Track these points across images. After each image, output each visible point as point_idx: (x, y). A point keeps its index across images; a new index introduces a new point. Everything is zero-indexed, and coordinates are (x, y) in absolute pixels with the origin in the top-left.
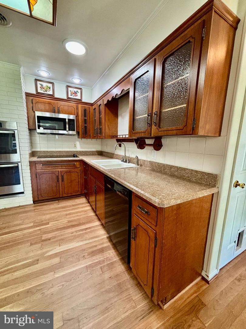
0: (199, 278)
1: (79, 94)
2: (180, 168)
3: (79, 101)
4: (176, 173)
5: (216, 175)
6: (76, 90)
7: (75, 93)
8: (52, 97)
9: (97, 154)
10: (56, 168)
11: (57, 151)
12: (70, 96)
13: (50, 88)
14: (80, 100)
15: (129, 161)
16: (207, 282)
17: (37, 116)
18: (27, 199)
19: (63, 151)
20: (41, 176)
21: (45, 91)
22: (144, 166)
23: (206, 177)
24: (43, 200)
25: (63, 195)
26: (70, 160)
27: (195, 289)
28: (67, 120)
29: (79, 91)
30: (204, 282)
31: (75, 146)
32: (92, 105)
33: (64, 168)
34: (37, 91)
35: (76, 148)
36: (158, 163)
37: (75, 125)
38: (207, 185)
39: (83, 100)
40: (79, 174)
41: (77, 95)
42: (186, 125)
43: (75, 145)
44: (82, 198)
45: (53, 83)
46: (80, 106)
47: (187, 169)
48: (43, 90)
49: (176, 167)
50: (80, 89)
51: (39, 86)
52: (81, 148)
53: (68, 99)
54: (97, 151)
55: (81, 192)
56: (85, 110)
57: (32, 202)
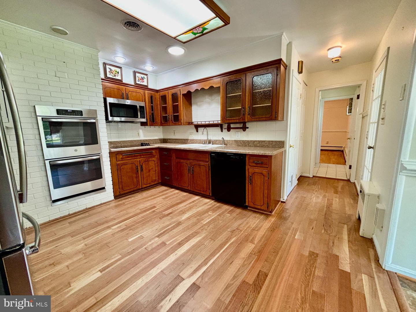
0: (280, 202)
1: (145, 80)
2: (261, 141)
3: (145, 88)
4: (258, 145)
5: (284, 141)
6: (143, 76)
7: (142, 79)
8: (120, 82)
9: (159, 142)
10: (135, 158)
11: (121, 141)
12: (137, 82)
13: (118, 73)
14: (147, 86)
15: (212, 143)
16: (284, 202)
17: (109, 103)
18: (108, 194)
19: (127, 141)
20: (122, 167)
21: (113, 76)
22: (229, 145)
23: (278, 143)
24: (125, 194)
25: (143, 185)
26: (148, 148)
27: (280, 206)
28: (138, 107)
29: (145, 77)
30: (282, 203)
31: (138, 135)
32: (157, 91)
33: (142, 157)
34: (106, 76)
35: (139, 137)
36: (243, 141)
37: (144, 113)
38: (279, 147)
39: (150, 87)
40: (156, 162)
41: (144, 81)
42: (272, 115)
43: (138, 133)
44: (159, 187)
45: (121, 67)
46: (146, 92)
47: (266, 141)
48: (112, 74)
49: (258, 141)
50: (146, 75)
51: (108, 70)
52: (145, 136)
53: (135, 84)
54: (159, 139)
55: (158, 181)
56: (152, 97)
57: (113, 198)
